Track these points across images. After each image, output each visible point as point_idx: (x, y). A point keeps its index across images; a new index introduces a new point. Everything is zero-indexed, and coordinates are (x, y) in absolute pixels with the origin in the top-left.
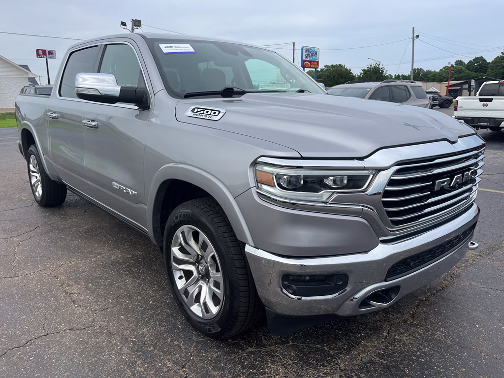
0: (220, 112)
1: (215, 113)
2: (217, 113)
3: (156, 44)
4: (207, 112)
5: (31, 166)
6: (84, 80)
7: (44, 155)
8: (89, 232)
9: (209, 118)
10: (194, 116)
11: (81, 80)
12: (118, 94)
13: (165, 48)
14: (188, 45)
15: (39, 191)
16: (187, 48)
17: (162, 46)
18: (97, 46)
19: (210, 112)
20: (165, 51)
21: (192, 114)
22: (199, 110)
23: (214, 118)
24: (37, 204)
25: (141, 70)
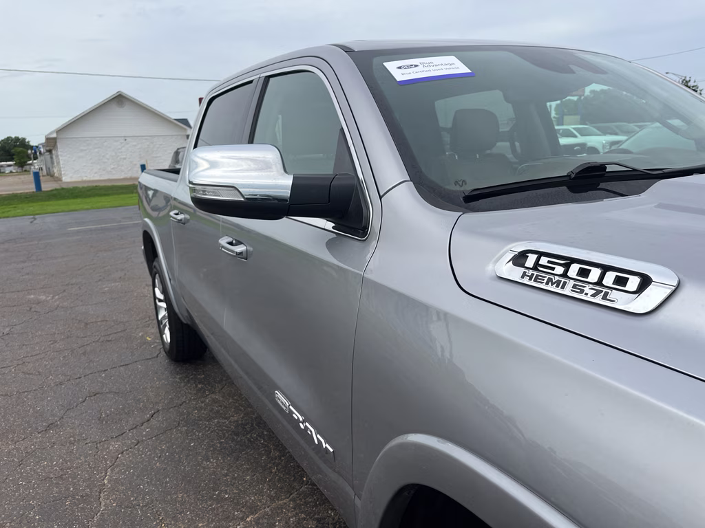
0: (645, 281)
1: (621, 281)
2: (633, 283)
3: (376, 61)
4: (584, 273)
5: (157, 290)
6: (213, 165)
7: (170, 279)
8: (237, 434)
9: (598, 300)
10: (526, 281)
11: (206, 165)
12: (286, 193)
13: (398, 70)
14: (452, 59)
15: (167, 336)
16: (452, 66)
17: (391, 66)
18: (251, 82)
19: (595, 274)
20: (399, 76)
21: (516, 273)
22: (544, 261)
23: (620, 300)
24: (165, 355)
25: (342, 130)
